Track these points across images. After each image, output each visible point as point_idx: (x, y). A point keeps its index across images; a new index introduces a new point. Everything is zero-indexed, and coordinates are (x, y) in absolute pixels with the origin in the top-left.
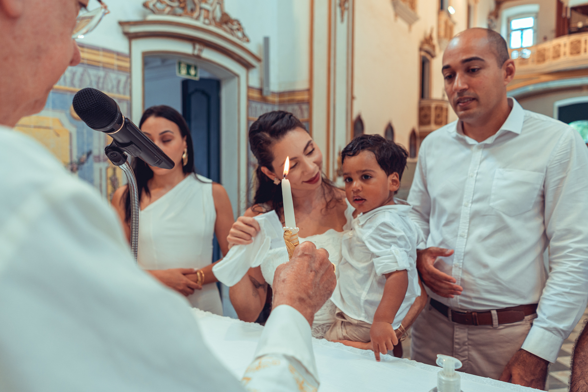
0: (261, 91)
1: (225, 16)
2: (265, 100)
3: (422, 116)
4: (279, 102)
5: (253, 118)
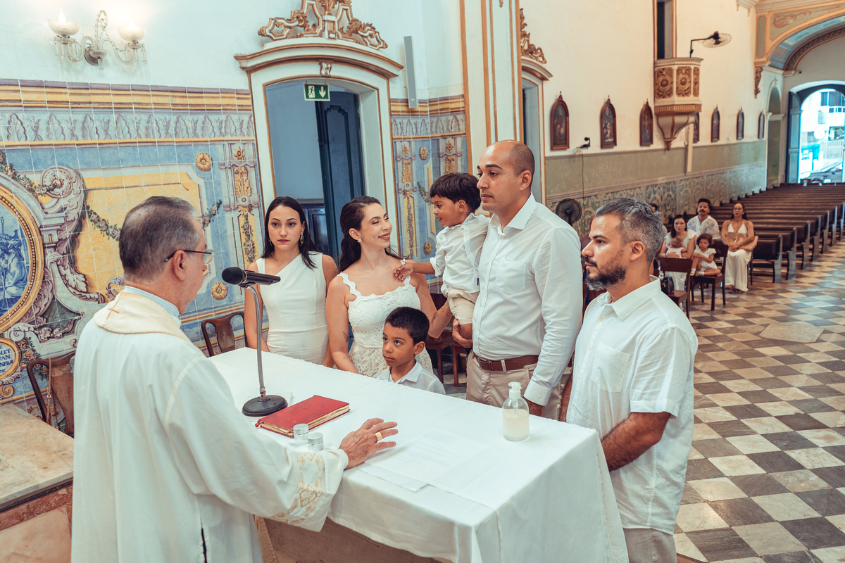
0: (406, 102)
1: (354, 23)
2: (412, 113)
3: (660, 84)
4: (430, 111)
5: (399, 136)
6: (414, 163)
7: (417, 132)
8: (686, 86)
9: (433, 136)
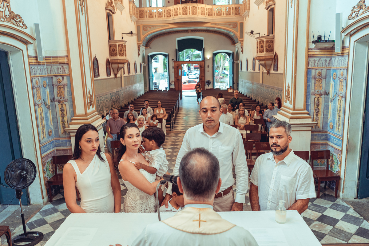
0: (36, 57)
1: (12, 14)
2: (38, 63)
3: (111, 50)
4: (46, 62)
5: (34, 76)
6: (41, 89)
7: (41, 73)
8: (122, 52)
9: (48, 75)
